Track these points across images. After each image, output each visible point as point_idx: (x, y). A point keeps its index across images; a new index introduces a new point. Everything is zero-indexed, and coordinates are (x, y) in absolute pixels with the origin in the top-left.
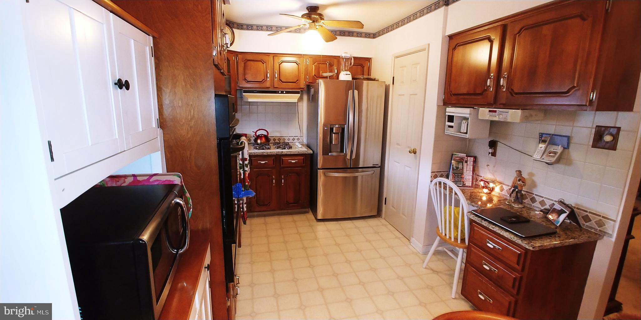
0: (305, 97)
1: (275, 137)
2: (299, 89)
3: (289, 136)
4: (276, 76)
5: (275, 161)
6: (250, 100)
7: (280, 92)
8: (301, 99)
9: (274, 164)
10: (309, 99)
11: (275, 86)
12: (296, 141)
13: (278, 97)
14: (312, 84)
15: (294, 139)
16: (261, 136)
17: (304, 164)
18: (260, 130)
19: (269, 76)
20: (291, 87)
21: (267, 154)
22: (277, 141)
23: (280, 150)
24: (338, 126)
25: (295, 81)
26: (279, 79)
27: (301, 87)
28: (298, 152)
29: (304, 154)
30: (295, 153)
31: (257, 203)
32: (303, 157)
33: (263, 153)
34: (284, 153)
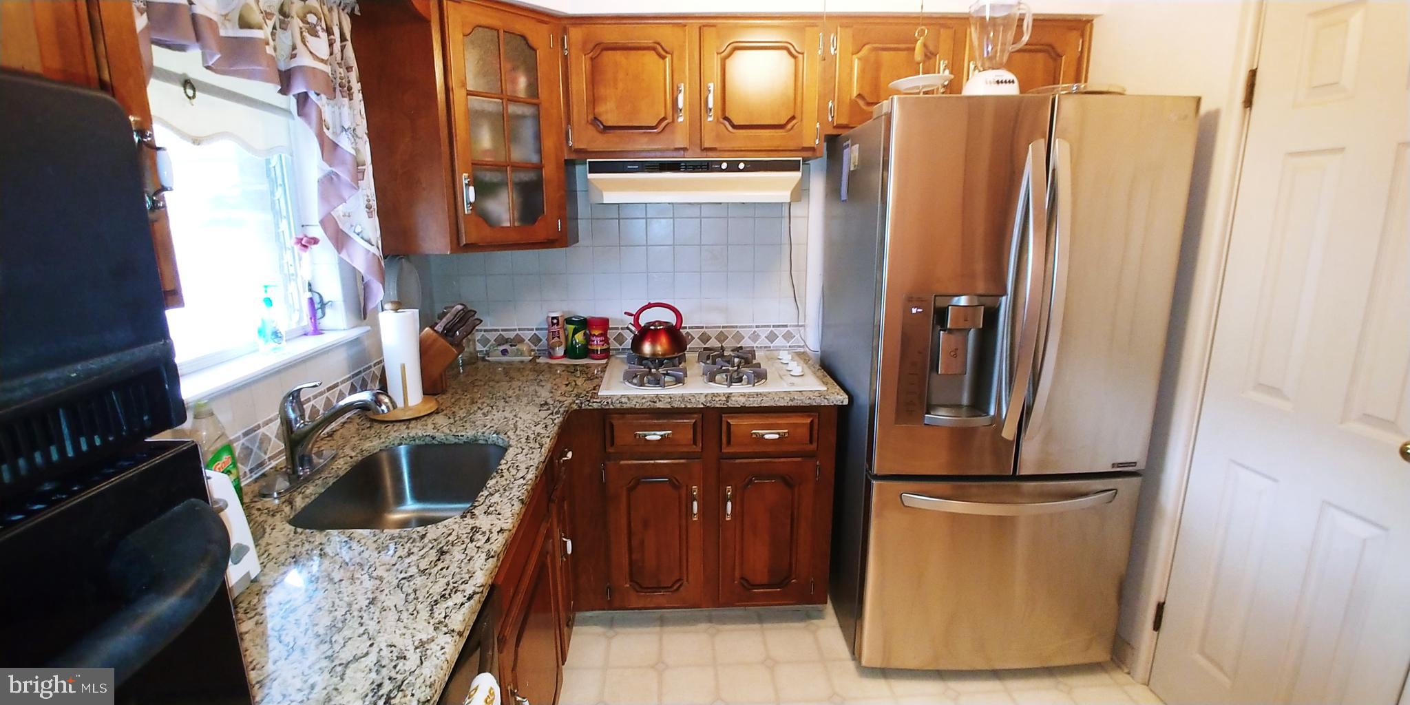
0: (818, 186)
1: (706, 328)
2: (798, 153)
4: (711, 105)
5: (699, 429)
6: (610, 197)
7: (724, 166)
8: (800, 192)
9: (695, 443)
10: (833, 191)
11: (707, 145)
12: (780, 342)
13: (718, 186)
14: (845, 133)
15: (772, 337)
16: (656, 330)
17: (811, 442)
18: (650, 306)
19: (684, 103)
20: (766, 145)
21: (669, 407)
22: (713, 343)
23: (719, 389)
24: (970, 300)
25: (783, 122)
26: (720, 113)
27: (805, 145)
28: (789, 399)
29: (815, 406)
30: (779, 404)
31: (631, 581)
32: (811, 419)
33: (655, 402)
34: (733, 403)
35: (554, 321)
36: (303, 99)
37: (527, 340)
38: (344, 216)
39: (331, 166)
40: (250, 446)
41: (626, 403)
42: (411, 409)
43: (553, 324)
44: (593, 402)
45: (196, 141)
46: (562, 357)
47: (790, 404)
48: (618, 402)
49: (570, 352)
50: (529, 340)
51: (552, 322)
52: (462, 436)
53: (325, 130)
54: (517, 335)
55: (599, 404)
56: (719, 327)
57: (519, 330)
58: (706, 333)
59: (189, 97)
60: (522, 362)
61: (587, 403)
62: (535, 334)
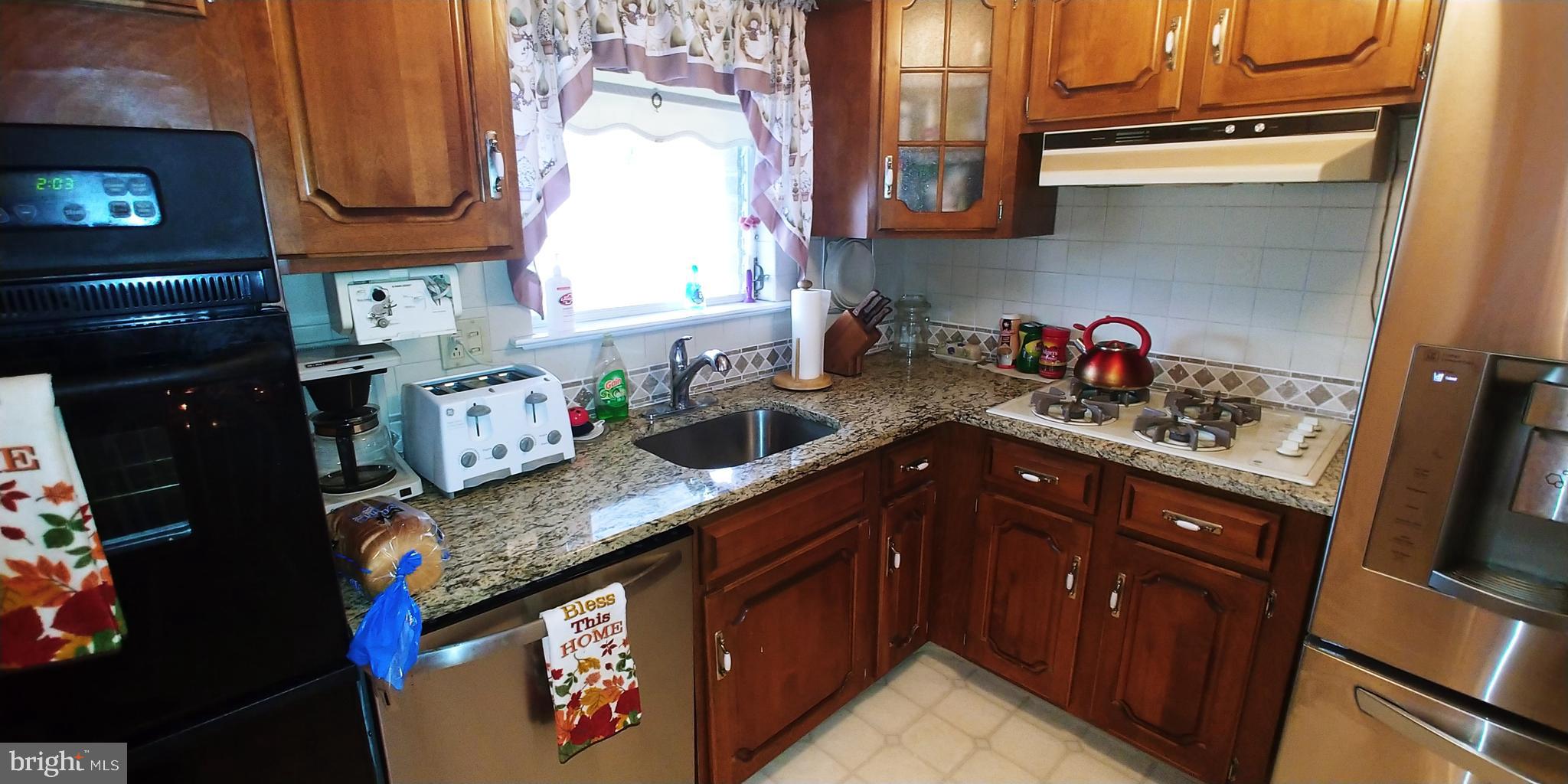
1: (1209, 363)
2: (1375, 100)
3: (1295, 375)
4: (1216, 41)
5: (1093, 486)
7: (1229, 130)
9: (1086, 500)
11: (1206, 100)
15: (1319, 395)
16: (1111, 351)
17: (1261, 556)
18: (1108, 320)
19: (1177, 46)
20: (1310, 91)
21: (1055, 445)
23: (1139, 441)
25: (1350, 51)
26: (1235, 51)
27: (1392, 84)
28: (1228, 479)
29: (1271, 502)
30: (1210, 483)
31: (990, 637)
32: (1266, 522)
33: (1039, 435)
34: (1141, 463)
35: (1006, 324)
36: (745, 97)
37: (983, 342)
38: (780, 199)
39: (764, 154)
40: (656, 379)
41: (1006, 428)
42: (801, 381)
43: (1004, 328)
44: (972, 418)
45: (658, 140)
46: (1009, 367)
47: (1229, 487)
48: (998, 424)
49: (1020, 364)
50: (985, 343)
51: (1003, 325)
52: (816, 414)
53: (764, 122)
54: (974, 334)
55: (978, 422)
56: (1230, 366)
57: (977, 330)
58: (1207, 371)
59: (656, 106)
60: (966, 364)
61: (966, 417)
62: (992, 337)
